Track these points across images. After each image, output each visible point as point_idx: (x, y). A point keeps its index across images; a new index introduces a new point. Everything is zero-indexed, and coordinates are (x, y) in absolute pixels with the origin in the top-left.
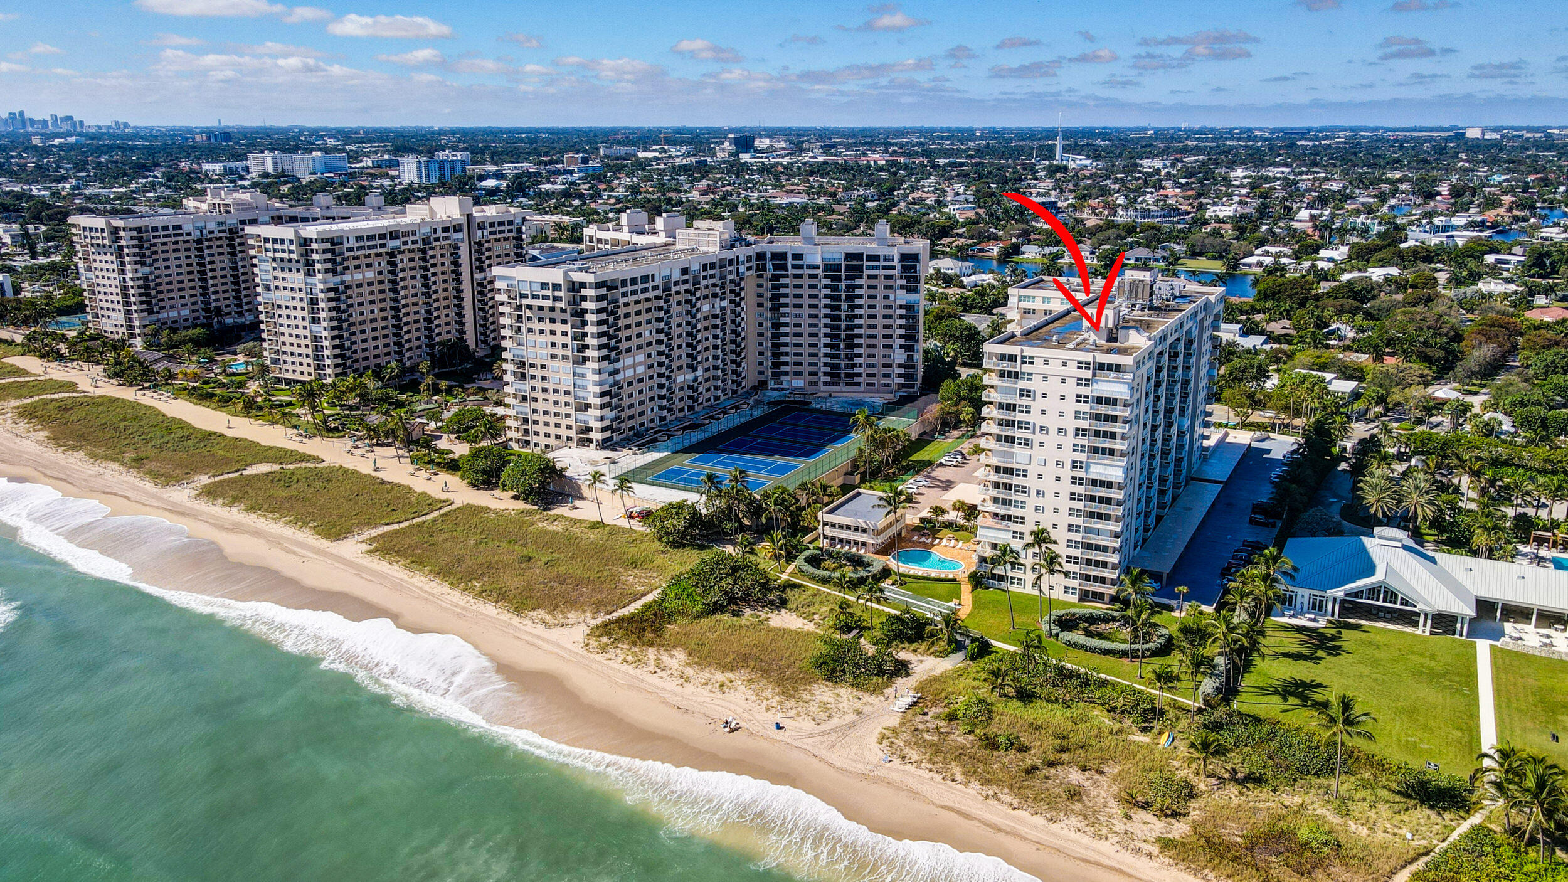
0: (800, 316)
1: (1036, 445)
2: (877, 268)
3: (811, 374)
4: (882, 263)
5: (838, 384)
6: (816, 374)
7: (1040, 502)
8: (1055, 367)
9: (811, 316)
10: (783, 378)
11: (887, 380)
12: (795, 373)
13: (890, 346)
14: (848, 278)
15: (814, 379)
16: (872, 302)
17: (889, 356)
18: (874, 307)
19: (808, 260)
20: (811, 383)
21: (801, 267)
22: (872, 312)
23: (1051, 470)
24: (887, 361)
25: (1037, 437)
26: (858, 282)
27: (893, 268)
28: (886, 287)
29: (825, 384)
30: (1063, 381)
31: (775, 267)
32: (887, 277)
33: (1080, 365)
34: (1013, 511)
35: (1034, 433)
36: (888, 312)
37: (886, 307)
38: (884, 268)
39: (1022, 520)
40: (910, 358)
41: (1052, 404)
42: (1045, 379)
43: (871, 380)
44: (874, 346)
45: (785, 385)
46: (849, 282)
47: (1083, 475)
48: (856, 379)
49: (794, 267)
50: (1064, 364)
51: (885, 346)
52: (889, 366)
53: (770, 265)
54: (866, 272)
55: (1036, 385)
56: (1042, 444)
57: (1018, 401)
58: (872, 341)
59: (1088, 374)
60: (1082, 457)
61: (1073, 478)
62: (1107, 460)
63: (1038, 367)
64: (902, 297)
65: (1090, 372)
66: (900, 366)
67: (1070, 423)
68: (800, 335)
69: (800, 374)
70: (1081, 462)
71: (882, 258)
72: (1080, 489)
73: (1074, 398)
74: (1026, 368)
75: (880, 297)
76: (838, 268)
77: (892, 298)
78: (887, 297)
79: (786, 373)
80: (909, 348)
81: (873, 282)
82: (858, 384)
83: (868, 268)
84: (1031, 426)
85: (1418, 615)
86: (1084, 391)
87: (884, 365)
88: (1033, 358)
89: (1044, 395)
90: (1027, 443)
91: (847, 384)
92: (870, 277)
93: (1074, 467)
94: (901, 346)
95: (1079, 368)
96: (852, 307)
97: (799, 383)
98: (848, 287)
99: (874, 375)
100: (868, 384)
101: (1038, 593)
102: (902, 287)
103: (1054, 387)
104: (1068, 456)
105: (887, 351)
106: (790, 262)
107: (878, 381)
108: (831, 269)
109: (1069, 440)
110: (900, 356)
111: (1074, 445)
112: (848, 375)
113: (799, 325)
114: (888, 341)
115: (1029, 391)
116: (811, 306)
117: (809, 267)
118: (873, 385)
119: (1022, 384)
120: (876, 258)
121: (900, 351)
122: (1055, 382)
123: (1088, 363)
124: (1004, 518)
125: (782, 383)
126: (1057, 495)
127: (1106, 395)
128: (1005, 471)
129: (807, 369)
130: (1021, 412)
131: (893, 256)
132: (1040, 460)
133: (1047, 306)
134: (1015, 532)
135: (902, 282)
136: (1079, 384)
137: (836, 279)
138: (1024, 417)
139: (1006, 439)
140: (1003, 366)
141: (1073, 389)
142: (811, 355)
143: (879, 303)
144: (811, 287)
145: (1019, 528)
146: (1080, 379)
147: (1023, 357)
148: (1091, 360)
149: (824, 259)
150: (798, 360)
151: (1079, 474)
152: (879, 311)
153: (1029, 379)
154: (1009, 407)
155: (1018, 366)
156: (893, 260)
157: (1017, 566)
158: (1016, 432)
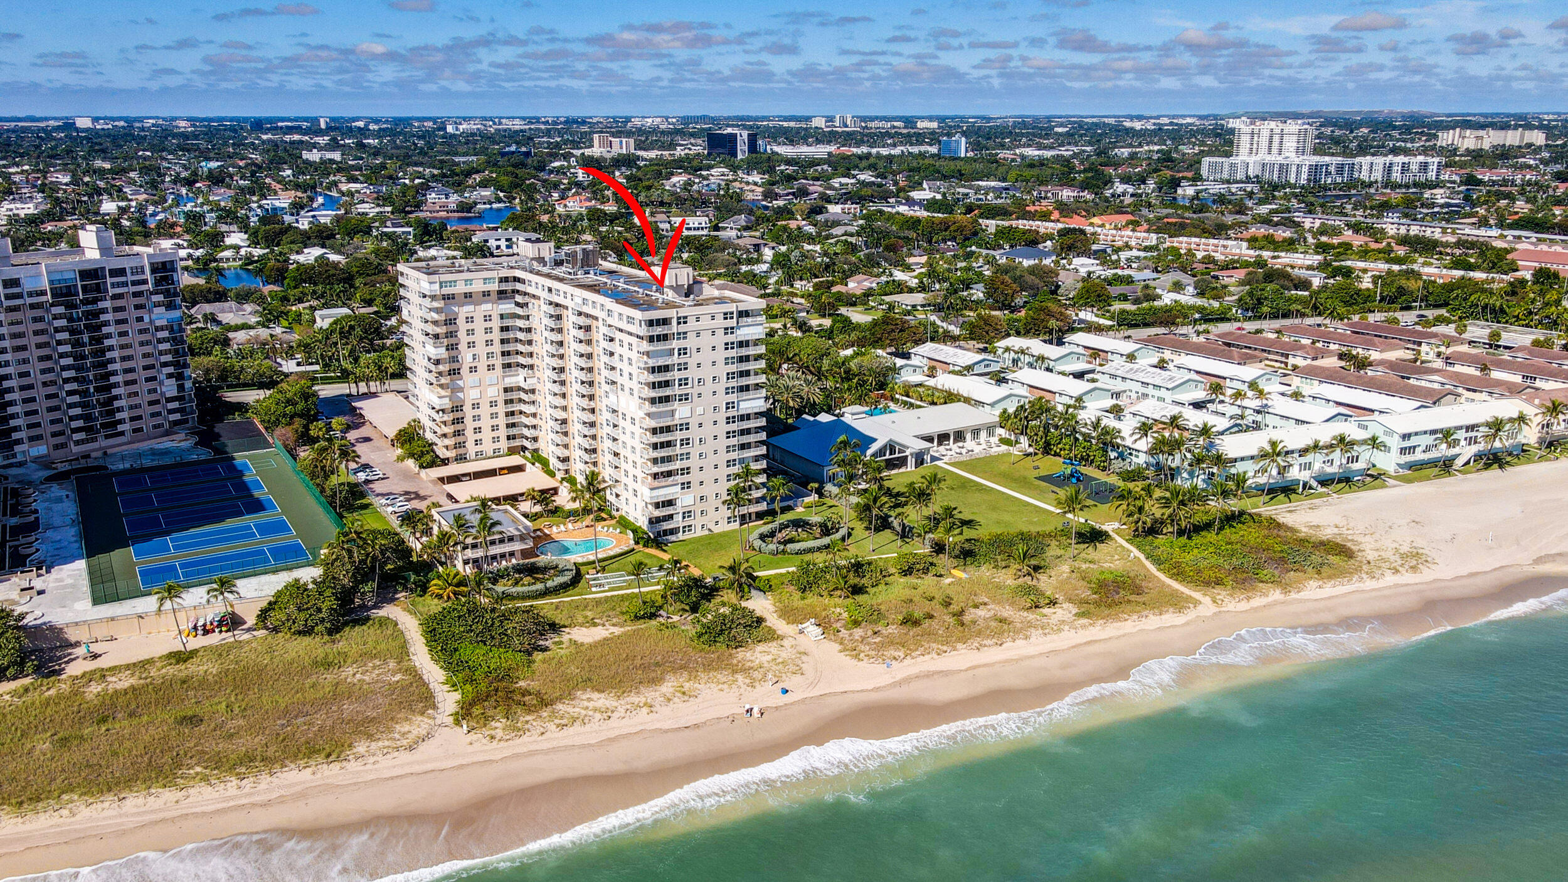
0: (25, 361)
1: (695, 396)
2: (125, 284)
3: (54, 435)
4: (130, 278)
5: (94, 440)
6: (61, 433)
7: (703, 449)
8: (706, 322)
9: (41, 359)
10: (17, 448)
11: (158, 420)
12: (32, 439)
13: (154, 379)
14: (85, 302)
15: (60, 440)
16: (123, 328)
17: (155, 391)
18: (126, 334)
19: (28, 286)
20: (57, 447)
21: (19, 296)
22: (124, 340)
23: (711, 416)
24: (153, 397)
25: (695, 391)
26: (101, 304)
27: (145, 282)
28: (137, 307)
29: (77, 443)
30: (713, 333)
32: (136, 295)
33: (727, 316)
34: (677, 465)
35: (692, 387)
36: (146, 337)
37: (141, 332)
38: (134, 283)
39: (686, 471)
40: (181, 388)
41: (706, 356)
42: (698, 335)
43: (137, 424)
44: (134, 382)
45: (20, 458)
46: (89, 307)
47: (735, 414)
48: (120, 428)
50: (713, 318)
51: (148, 380)
52: (157, 402)
54: (111, 291)
55: (690, 342)
56: (700, 395)
57: (675, 359)
58: (130, 377)
59: (733, 323)
60: (732, 397)
61: (728, 418)
62: (751, 394)
63: (692, 324)
64: (161, 316)
65: (735, 319)
66: (169, 400)
67: (722, 370)
68: (30, 387)
69: (39, 438)
70: (733, 403)
71: (128, 271)
72: (734, 427)
73: (724, 346)
74: (683, 328)
75: (132, 320)
76: (70, 291)
77: (146, 319)
78: (140, 319)
79: (19, 442)
80: (180, 377)
81: (119, 303)
82: (122, 433)
83: (113, 285)
84: (690, 381)
85: (907, 457)
86: (731, 338)
87: (151, 403)
88: (686, 317)
89: (698, 350)
90: (684, 398)
91: (107, 437)
92: (115, 297)
93: (727, 408)
94: (170, 376)
95: (726, 318)
96: (99, 340)
97: (40, 450)
98: (87, 314)
99: (140, 418)
100: (135, 431)
101: (707, 532)
102: (157, 305)
103: (706, 340)
104: (722, 399)
105: (151, 385)
107: (147, 424)
108: (63, 293)
109: (724, 383)
110: (170, 388)
112: (107, 425)
113: (27, 374)
114: (150, 373)
115: (685, 349)
117: (30, 294)
118: (140, 430)
119: (675, 344)
120: (121, 272)
121: (168, 382)
122: (706, 336)
123: (732, 313)
124: (669, 474)
125: (15, 456)
126: (715, 437)
127: (747, 338)
128: (668, 429)
129: (47, 429)
130: (679, 370)
131: (142, 267)
132: (700, 410)
133: (468, 289)
134: (683, 484)
135: (159, 298)
136: (726, 334)
137: (70, 306)
138: (683, 374)
139: (667, 399)
140: (659, 330)
141: (721, 339)
142: (50, 410)
143: (132, 328)
144: (36, 320)
145: (685, 478)
146: (726, 329)
147: (679, 318)
148: (734, 309)
149: (51, 282)
150: (33, 419)
151: (732, 413)
152: (134, 338)
153: (685, 338)
154: (666, 369)
155: (674, 328)
156: (143, 272)
157: (687, 514)
158: (676, 390)
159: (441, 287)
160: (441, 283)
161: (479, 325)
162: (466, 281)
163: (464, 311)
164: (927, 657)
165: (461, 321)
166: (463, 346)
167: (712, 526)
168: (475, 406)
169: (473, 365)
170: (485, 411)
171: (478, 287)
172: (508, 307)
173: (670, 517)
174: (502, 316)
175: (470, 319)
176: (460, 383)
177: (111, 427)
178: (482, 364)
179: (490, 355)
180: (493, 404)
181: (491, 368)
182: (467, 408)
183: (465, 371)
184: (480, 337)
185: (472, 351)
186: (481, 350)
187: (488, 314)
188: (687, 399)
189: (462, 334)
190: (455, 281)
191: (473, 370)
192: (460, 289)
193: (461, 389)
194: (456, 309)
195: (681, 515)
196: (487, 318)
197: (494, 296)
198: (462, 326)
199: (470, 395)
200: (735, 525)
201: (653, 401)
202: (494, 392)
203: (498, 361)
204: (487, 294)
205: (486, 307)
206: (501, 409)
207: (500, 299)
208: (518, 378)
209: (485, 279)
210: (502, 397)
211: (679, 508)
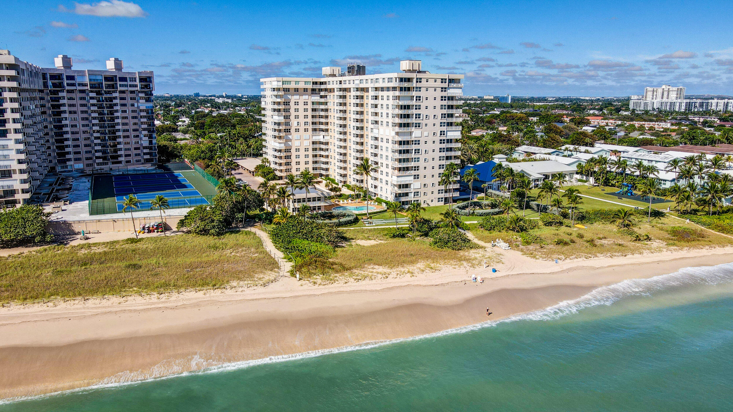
0: (75, 119)
1: (424, 125)
2: (126, 86)
3: (87, 159)
4: (129, 83)
5: (106, 164)
6: (90, 158)
7: (426, 156)
8: (431, 83)
9: (83, 119)
10: (68, 163)
11: (139, 158)
12: (76, 160)
13: (138, 136)
14: (106, 93)
15: (90, 162)
16: (124, 108)
17: (138, 143)
18: (125, 111)
19: (78, 80)
20: (88, 165)
21: (74, 85)
22: (124, 115)
23: (431, 138)
24: (137, 146)
25: (424, 122)
26: (114, 95)
27: (136, 86)
28: (132, 99)
29: (98, 164)
30: (435, 90)
31: (54, 85)
32: (131, 92)
33: (443, 81)
34: (412, 164)
35: (423, 120)
36: (135, 114)
37: (133, 111)
38: (131, 86)
39: (417, 168)
40: (151, 142)
41: (430, 103)
42: (427, 90)
43: (128, 159)
44: (128, 137)
45: (69, 168)
46: (108, 96)
47: (445, 138)
48: (120, 159)
49: (68, 85)
50: (435, 81)
51: (135, 137)
52: (138, 148)
53: (50, 83)
54: (119, 89)
55: (423, 94)
56: (426, 125)
57: (414, 102)
58: (126, 134)
59: (446, 85)
60: (444, 128)
61: (441, 140)
62: (454, 128)
63: (424, 83)
64: (143, 105)
65: (447, 83)
66: (144, 148)
67: (439, 112)
68: (77, 133)
69: (79, 159)
70: (444, 132)
71: (128, 79)
72: (444, 146)
73: (440, 98)
74: (419, 85)
75: (129, 105)
76: (100, 85)
77: (136, 105)
78: (133, 105)
79: (69, 160)
80: (150, 137)
81: (123, 95)
82: (120, 162)
83: (120, 85)
84: (421, 116)
86: (444, 94)
87: (135, 149)
88: (421, 79)
89: (427, 99)
90: (418, 125)
91: (113, 163)
92: (121, 92)
93: (441, 134)
94: (145, 135)
97: (80, 166)
98: (107, 99)
99: (130, 155)
100: (127, 162)
102: (141, 98)
103: (431, 94)
104: (438, 129)
105: (137, 139)
106: (65, 82)
107: (133, 159)
108: (95, 86)
109: (439, 120)
110: (145, 142)
111: (441, 123)
112: (113, 157)
113: (76, 126)
114: (137, 133)
115: (420, 97)
116: (82, 112)
117: (80, 85)
118: (130, 161)
119: (414, 94)
120: (125, 79)
121: (144, 138)
122: (431, 90)
123: (446, 80)
124: (407, 169)
125: (67, 167)
126: (434, 151)
127: (453, 95)
128: (408, 143)
129: (84, 156)
130: (416, 109)
131: (135, 78)
132: (426, 134)
133: (297, 86)
134: (415, 176)
135: (142, 95)
136: (442, 91)
137: (98, 93)
138: (418, 112)
139: (407, 125)
140: (406, 85)
141: (439, 94)
142: (86, 146)
143: (129, 109)
144: (81, 99)
145: (416, 173)
146: (442, 88)
147: (417, 79)
148: (447, 78)
149: (90, 80)
150: (77, 150)
151: (443, 138)
152: (129, 114)
153: (420, 91)
154: (408, 107)
155: (414, 84)
156: (135, 81)
157: (416, 193)
158: (413, 120)
159: (283, 84)
160: (283, 82)
161: (301, 107)
162: (296, 82)
163: (294, 98)
164: (579, 259)
165: (292, 104)
166: (292, 117)
167: (429, 202)
168: (297, 150)
169: (297, 128)
170: (302, 153)
171: (302, 86)
172: (316, 98)
173: (407, 194)
174: (313, 103)
175: (297, 103)
176: (290, 137)
177: (115, 158)
178: (302, 127)
179: (306, 123)
180: (306, 150)
181: (306, 130)
182: (293, 150)
183: (293, 130)
184: (301, 113)
185: (297, 120)
186: (302, 120)
187: (306, 101)
188: (419, 126)
189: (292, 111)
190: (290, 82)
191: (297, 130)
192: (293, 86)
193: (290, 140)
194: (290, 97)
195: (413, 194)
196: (306, 103)
197: (309, 91)
198: (293, 107)
199: (295, 144)
200: (442, 203)
201: (400, 125)
202: (307, 144)
203: (310, 127)
204: (305, 90)
205: (305, 97)
206: (311, 153)
207: (312, 94)
208: (320, 137)
209: (305, 82)
210: (311, 147)
211: (412, 189)
